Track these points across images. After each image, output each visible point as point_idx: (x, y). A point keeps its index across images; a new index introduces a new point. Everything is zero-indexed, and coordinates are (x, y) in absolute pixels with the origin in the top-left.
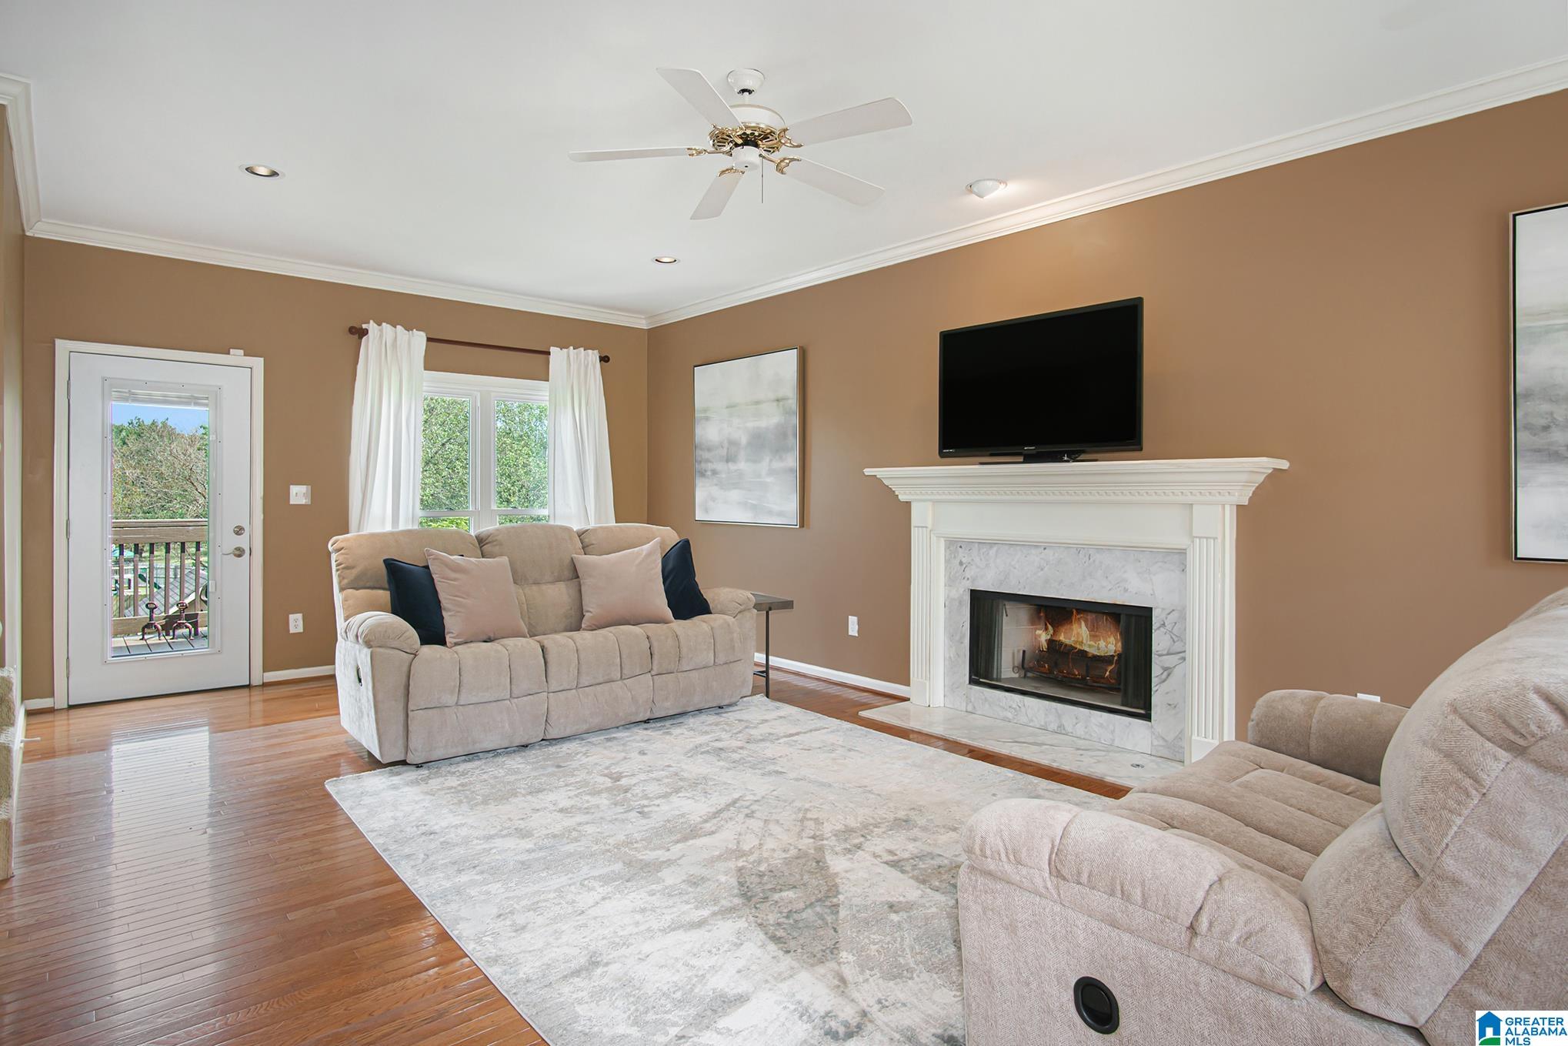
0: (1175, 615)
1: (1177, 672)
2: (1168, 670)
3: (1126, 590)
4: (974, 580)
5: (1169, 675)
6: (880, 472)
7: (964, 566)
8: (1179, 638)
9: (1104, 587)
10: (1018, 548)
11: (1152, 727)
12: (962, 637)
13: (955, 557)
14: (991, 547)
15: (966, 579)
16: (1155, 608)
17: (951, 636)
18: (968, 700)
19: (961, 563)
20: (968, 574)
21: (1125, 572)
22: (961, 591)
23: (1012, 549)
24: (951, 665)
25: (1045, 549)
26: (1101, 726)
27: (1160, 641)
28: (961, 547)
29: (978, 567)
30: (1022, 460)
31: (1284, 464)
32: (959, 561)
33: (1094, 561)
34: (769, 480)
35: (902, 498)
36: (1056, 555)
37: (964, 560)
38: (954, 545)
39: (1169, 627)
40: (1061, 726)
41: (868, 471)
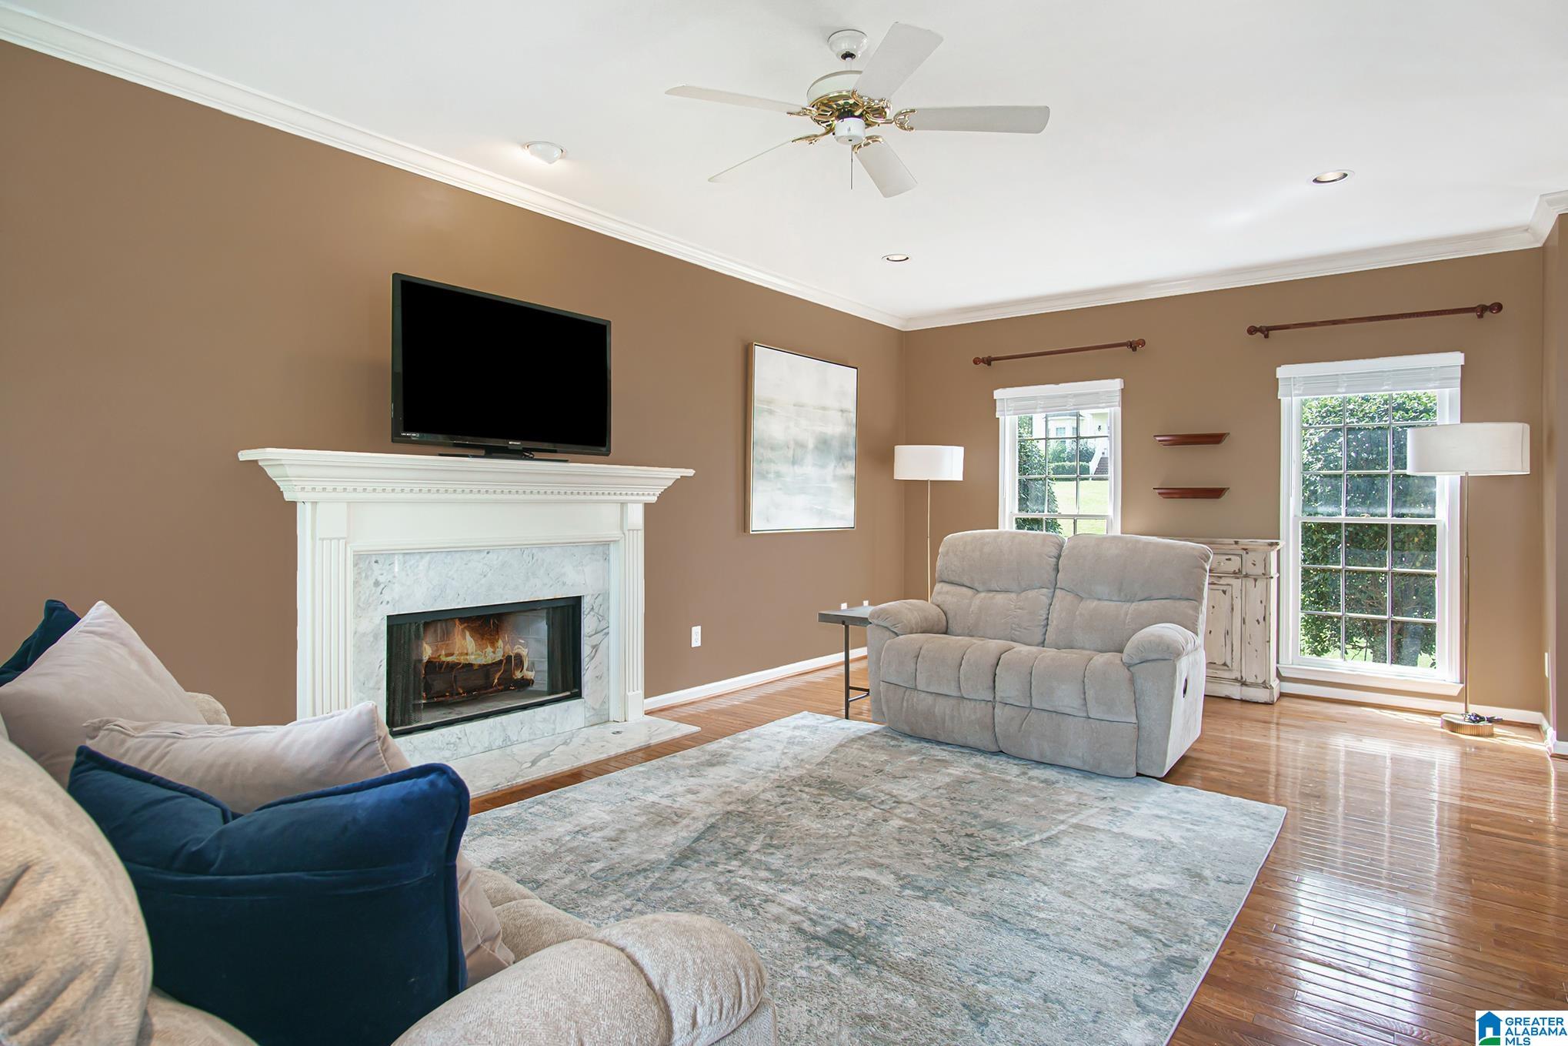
0: (600, 599)
1: (602, 648)
2: (595, 647)
3: (564, 584)
5: (596, 651)
7: (382, 586)
8: (603, 617)
9: (545, 585)
10: (458, 555)
11: (585, 702)
13: (367, 577)
14: (422, 558)
15: (384, 603)
16: (587, 596)
17: (361, 684)
19: (377, 584)
20: (386, 597)
21: (563, 567)
22: (377, 620)
23: (449, 557)
25: (488, 553)
26: (545, 720)
27: (588, 624)
28: (376, 562)
30: (483, 454)
31: (690, 472)
32: (374, 580)
33: (537, 560)
35: (288, 497)
36: (501, 558)
37: (381, 579)
38: (364, 561)
39: (596, 610)
40: (507, 738)
41: (245, 455)
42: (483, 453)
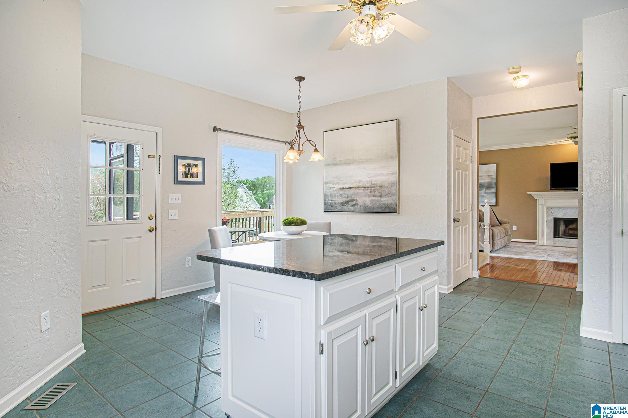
4: (556, 215)
6: (532, 193)
12: (552, 229)
13: (549, 211)
14: (560, 208)
15: (553, 216)
17: (548, 227)
18: (554, 241)
19: (551, 212)
20: (554, 214)
22: (552, 218)
24: (548, 234)
28: (551, 208)
29: (557, 213)
34: (484, 195)
35: (536, 199)
38: (549, 208)
41: (528, 193)
42: (573, 190)
